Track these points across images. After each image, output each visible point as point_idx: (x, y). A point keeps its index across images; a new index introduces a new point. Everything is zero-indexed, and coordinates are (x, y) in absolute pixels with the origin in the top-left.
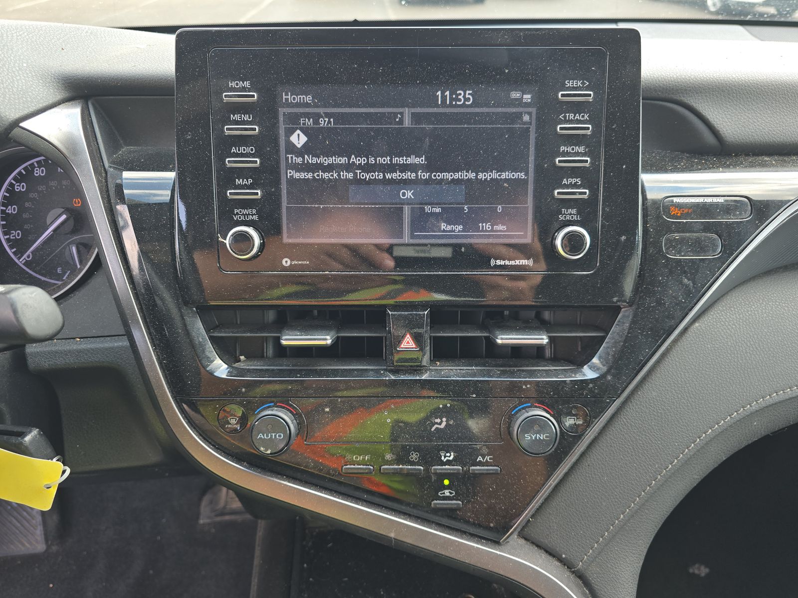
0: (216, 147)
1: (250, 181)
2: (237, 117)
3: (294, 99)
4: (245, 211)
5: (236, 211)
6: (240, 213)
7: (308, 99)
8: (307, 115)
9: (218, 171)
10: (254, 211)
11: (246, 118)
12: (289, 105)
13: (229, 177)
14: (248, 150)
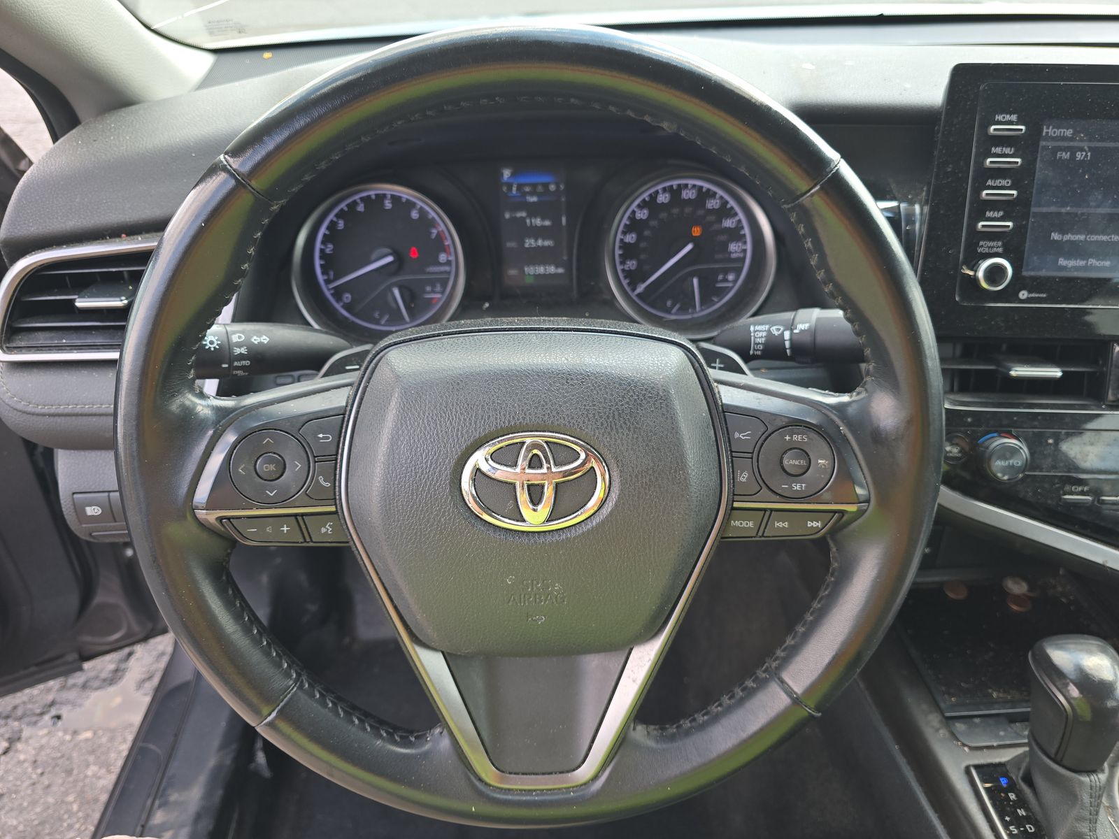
0: (974, 179)
1: (1001, 213)
2: (998, 150)
3: (1055, 132)
4: (991, 244)
5: (981, 243)
6: (984, 246)
7: (1069, 133)
8: (1065, 149)
9: (971, 203)
10: (1000, 243)
11: (1007, 151)
12: (1048, 138)
13: (981, 209)
14: (1004, 183)
